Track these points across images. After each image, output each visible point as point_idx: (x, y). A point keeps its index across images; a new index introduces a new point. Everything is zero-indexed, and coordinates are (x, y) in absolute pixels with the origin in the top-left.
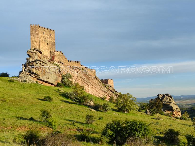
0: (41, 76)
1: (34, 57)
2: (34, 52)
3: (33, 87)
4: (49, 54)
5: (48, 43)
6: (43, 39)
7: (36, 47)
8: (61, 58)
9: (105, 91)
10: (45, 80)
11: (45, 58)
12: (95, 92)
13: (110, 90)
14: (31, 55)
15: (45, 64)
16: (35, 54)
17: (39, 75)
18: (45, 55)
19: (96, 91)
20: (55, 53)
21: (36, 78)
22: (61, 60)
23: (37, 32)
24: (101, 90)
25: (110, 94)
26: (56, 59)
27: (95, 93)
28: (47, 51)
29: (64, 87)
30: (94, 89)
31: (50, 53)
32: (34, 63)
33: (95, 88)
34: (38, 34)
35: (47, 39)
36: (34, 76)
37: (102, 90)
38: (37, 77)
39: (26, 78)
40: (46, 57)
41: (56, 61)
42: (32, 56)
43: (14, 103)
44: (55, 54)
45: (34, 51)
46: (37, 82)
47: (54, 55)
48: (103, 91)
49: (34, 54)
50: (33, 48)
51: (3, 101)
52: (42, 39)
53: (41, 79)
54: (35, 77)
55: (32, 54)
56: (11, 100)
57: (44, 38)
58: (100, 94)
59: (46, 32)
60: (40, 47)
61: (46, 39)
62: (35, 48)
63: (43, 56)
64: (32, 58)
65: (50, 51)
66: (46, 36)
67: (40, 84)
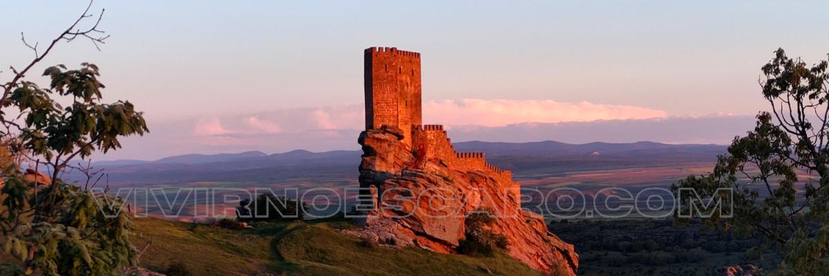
0: (427, 223)
1: (385, 154)
2: (385, 141)
4: (410, 135)
5: (409, 99)
7: (387, 123)
8: (442, 148)
10: (436, 236)
14: (378, 150)
16: (389, 145)
17: (420, 221)
20: (428, 132)
21: (410, 229)
22: (442, 156)
23: (392, 73)
28: (408, 129)
29: (476, 253)
31: (413, 133)
35: (406, 88)
36: (407, 222)
38: (414, 225)
39: (388, 229)
42: (381, 152)
45: (385, 136)
46: (415, 241)
48: (528, 242)
49: (386, 145)
50: (381, 126)
53: (429, 233)
54: (409, 226)
55: (379, 144)
59: (405, 64)
60: (397, 122)
61: (404, 88)
62: (385, 126)
64: (381, 157)
65: (413, 127)
66: (404, 78)
67: (424, 247)
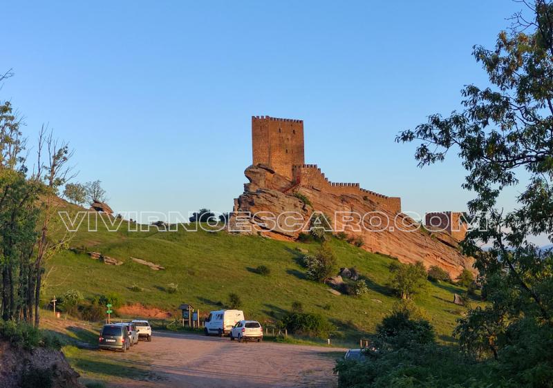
1: (258, 181)
2: (258, 173)
3: (248, 244)
4: (291, 171)
5: (289, 149)
6: (278, 143)
7: (261, 162)
8: (315, 180)
9: (425, 244)
11: (282, 181)
12: (396, 248)
13: (443, 242)
15: (275, 198)
16: (260, 175)
18: (282, 175)
19: (400, 244)
20: (302, 169)
22: (315, 184)
23: (264, 131)
24: (413, 244)
25: (439, 250)
26: (303, 183)
27: (396, 251)
28: (285, 167)
29: (313, 242)
30: (393, 241)
31: (293, 170)
32: (254, 197)
33: (396, 240)
34: (267, 135)
35: (286, 141)
37: (416, 244)
40: (284, 178)
41: (303, 186)
43: (205, 278)
44: (303, 172)
45: (259, 170)
46: (259, 233)
47: (299, 173)
50: (257, 164)
51: (189, 273)
52: (275, 143)
55: (254, 175)
56: (203, 271)
57: (280, 140)
58: (409, 251)
59: (286, 127)
60: (269, 161)
61: (283, 141)
62: (260, 164)
63: (277, 178)
64: (254, 183)
65: (293, 166)
66: (284, 135)
67: (265, 238)
